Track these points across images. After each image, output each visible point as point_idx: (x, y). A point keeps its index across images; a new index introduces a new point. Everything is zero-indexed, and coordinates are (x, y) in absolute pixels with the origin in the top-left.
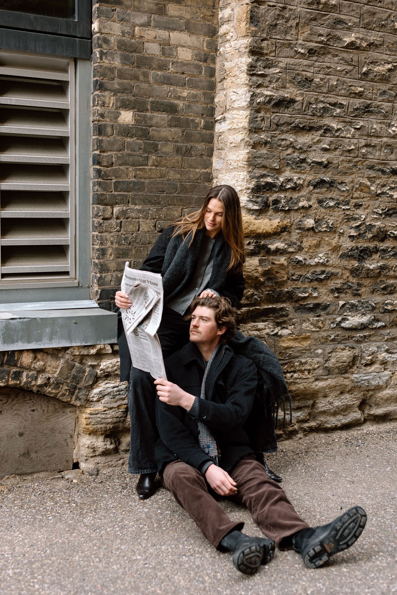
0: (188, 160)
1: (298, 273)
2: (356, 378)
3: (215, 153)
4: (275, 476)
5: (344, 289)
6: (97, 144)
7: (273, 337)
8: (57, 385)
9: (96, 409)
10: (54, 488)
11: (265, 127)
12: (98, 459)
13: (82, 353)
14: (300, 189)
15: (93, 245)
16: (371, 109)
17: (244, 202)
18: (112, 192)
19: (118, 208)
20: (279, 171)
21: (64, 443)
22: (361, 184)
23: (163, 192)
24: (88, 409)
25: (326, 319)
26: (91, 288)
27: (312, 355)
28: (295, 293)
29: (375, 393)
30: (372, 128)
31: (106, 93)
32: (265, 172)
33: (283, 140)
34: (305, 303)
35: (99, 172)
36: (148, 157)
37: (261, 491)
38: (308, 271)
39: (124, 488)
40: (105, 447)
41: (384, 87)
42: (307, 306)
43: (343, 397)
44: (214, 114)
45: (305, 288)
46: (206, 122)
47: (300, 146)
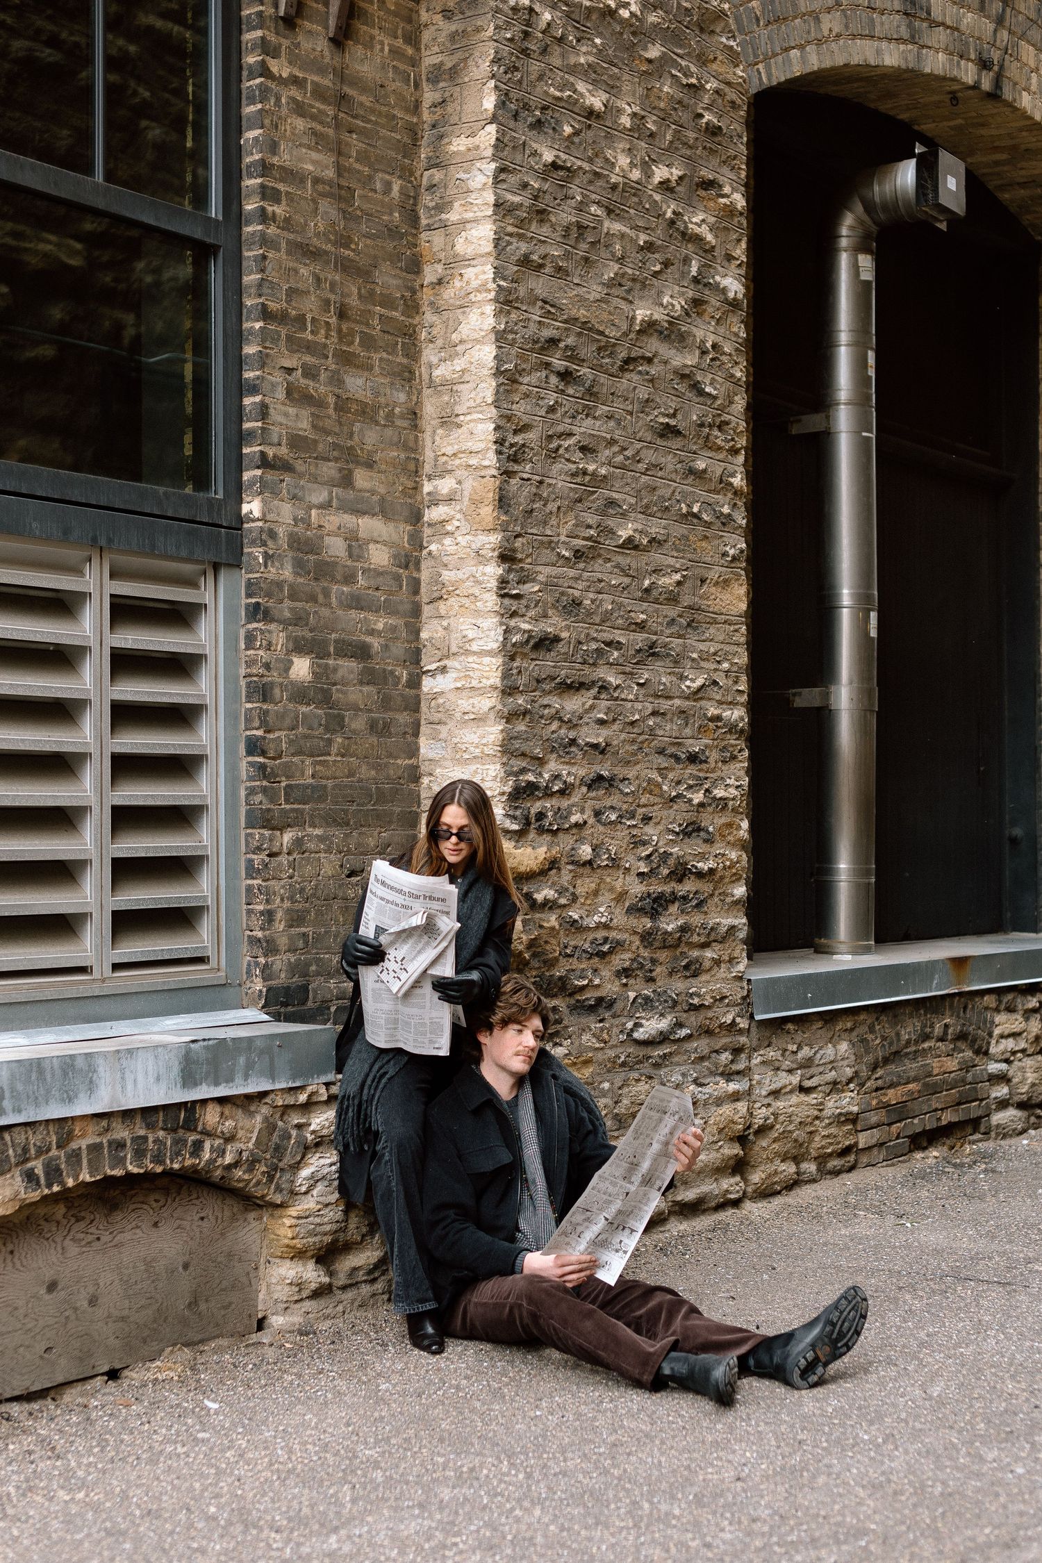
0: (386, 744)
1: (572, 943)
3: (425, 729)
5: (633, 970)
6: (258, 718)
8: (253, 1162)
9: (306, 1207)
11: (523, 685)
12: (308, 1305)
14: (570, 792)
15: (247, 904)
16: (657, 650)
18: (281, 804)
19: (288, 835)
20: (541, 762)
21: (244, 1280)
22: (650, 781)
23: (353, 802)
24: (293, 1208)
25: (612, 1025)
26: (244, 987)
28: (570, 979)
30: (660, 683)
31: (273, 626)
32: (525, 764)
33: (546, 706)
34: (583, 998)
36: (331, 739)
38: (586, 939)
40: (318, 1281)
41: (672, 612)
42: (586, 1003)
44: (420, 659)
45: (583, 970)
46: (409, 674)
47: (568, 716)
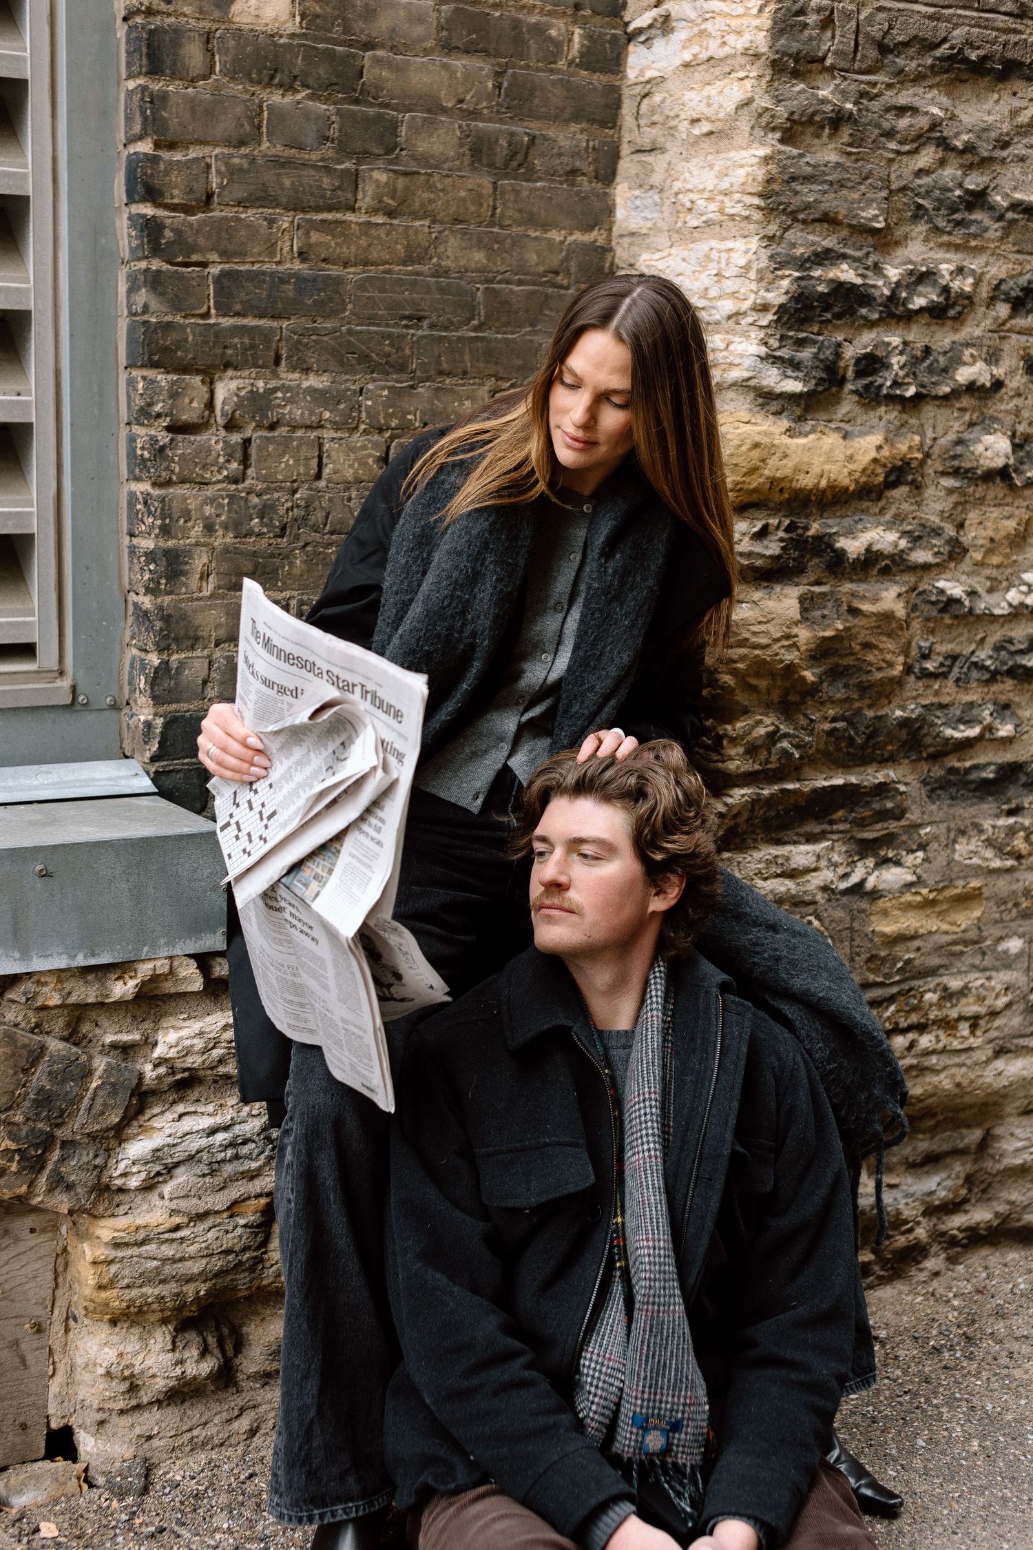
0: (517, 193)
1: (945, 648)
3: (627, 165)
4: (873, 1485)
6: (143, 113)
7: (844, 899)
9: (140, 1221)
11: (836, 53)
12: (150, 1420)
13: (73, 999)
14: (960, 313)
15: (132, 535)
17: (748, 362)
18: (207, 315)
19: (233, 385)
20: (884, 241)
21: (7, 1356)
23: (420, 319)
24: (103, 1222)
26: (126, 710)
27: (988, 961)
28: (932, 725)
32: (831, 243)
33: (902, 110)
34: (968, 764)
35: (150, 230)
36: (357, 173)
38: (983, 640)
40: (178, 1371)
42: (973, 776)
44: (623, 5)
45: (971, 705)
46: (589, 37)
47: (966, 137)
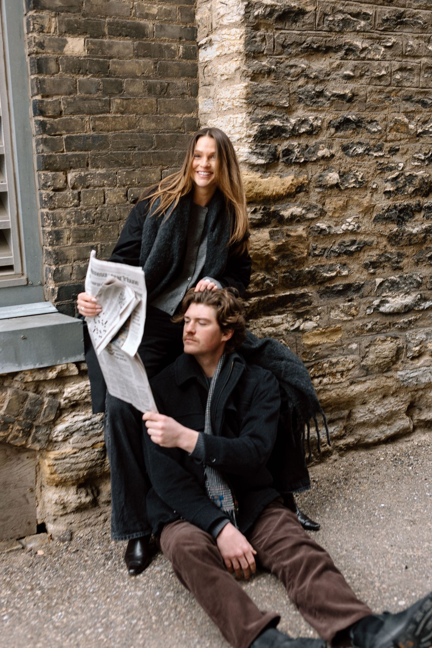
0: (165, 102)
1: (321, 246)
2: (402, 376)
3: (201, 90)
4: (310, 521)
5: (381, 263)
6: (37, 86)
7: (293, 333)
8: (6, 425)
9: (63, 451)
10: (12, 566)
11: (267, 50)
12: (71, 518)
13: (36, 379)
14: (317, 133)
15: (43, 227)
16: (405, 20)
17: (245, 155)
18: (63, 152)
19: (74, 174)
20: (289, 110)
21: (22, 500)
22: (396, 122)
23: (135, 147)
24: (51, 453)
25: (360, 304)
26: (45, 285)
28: (319, 272)
29: (425, 393)
30: (407, 45)
31: (45, 13)
32: (270, 112)
33: (292, 67)
34: (333, 285)
35: (42, 125)
36: (110, 100)
37: (297, 557)
38: (334, 242)
39: (108, 558)
40: (79, 501)
42: (335, 289)
43: (386, 402)
44: (196, 37)
45: (332, 265)
46: (185, 48)
47: (314, 74)
